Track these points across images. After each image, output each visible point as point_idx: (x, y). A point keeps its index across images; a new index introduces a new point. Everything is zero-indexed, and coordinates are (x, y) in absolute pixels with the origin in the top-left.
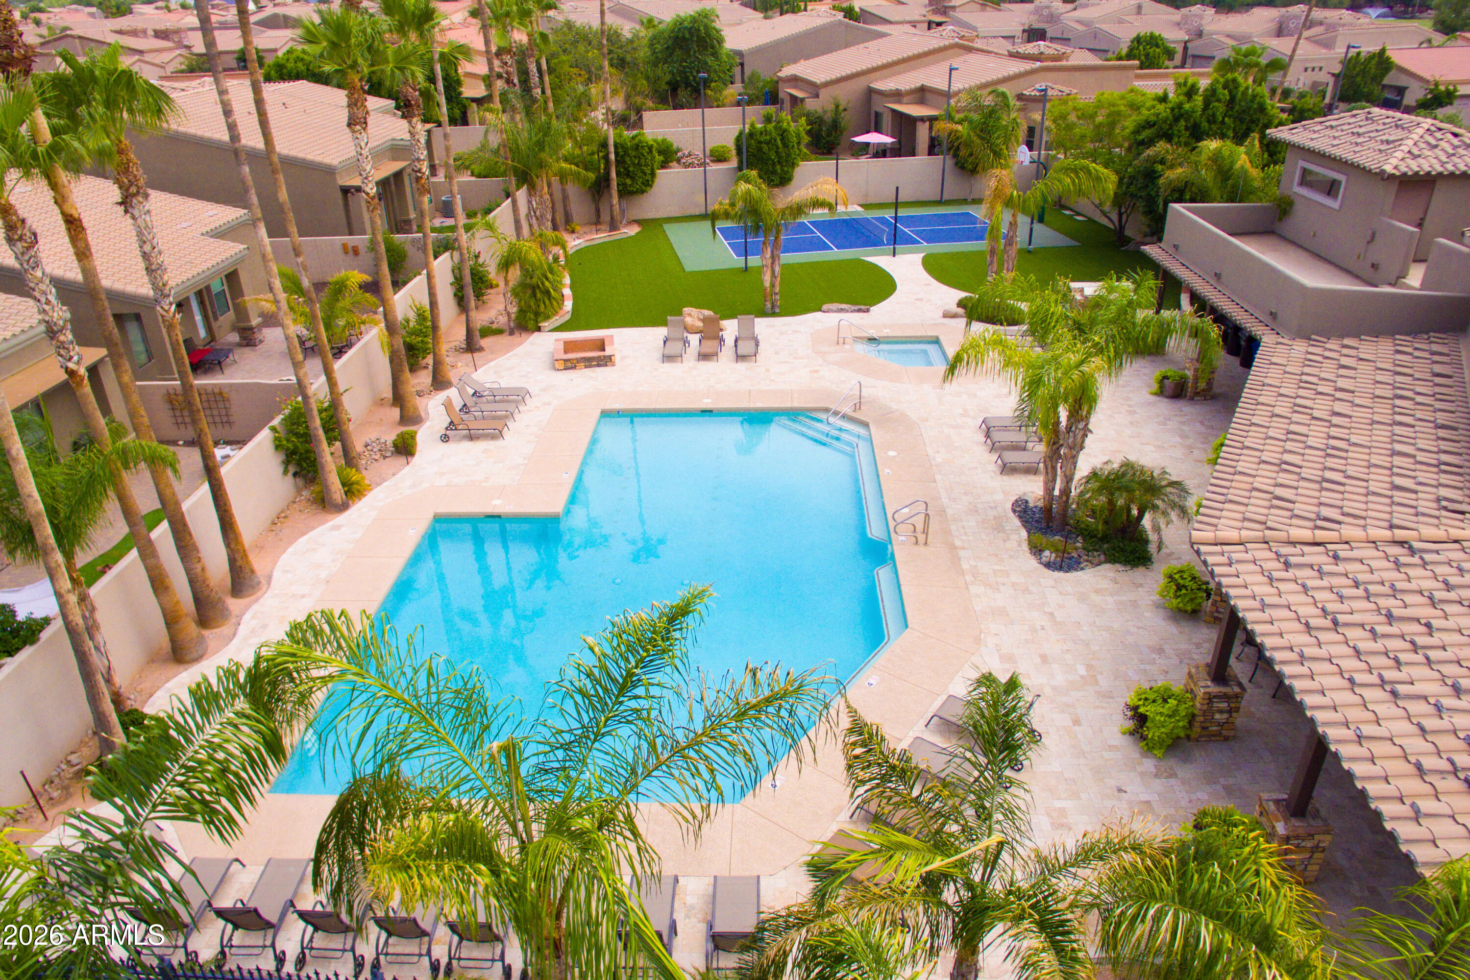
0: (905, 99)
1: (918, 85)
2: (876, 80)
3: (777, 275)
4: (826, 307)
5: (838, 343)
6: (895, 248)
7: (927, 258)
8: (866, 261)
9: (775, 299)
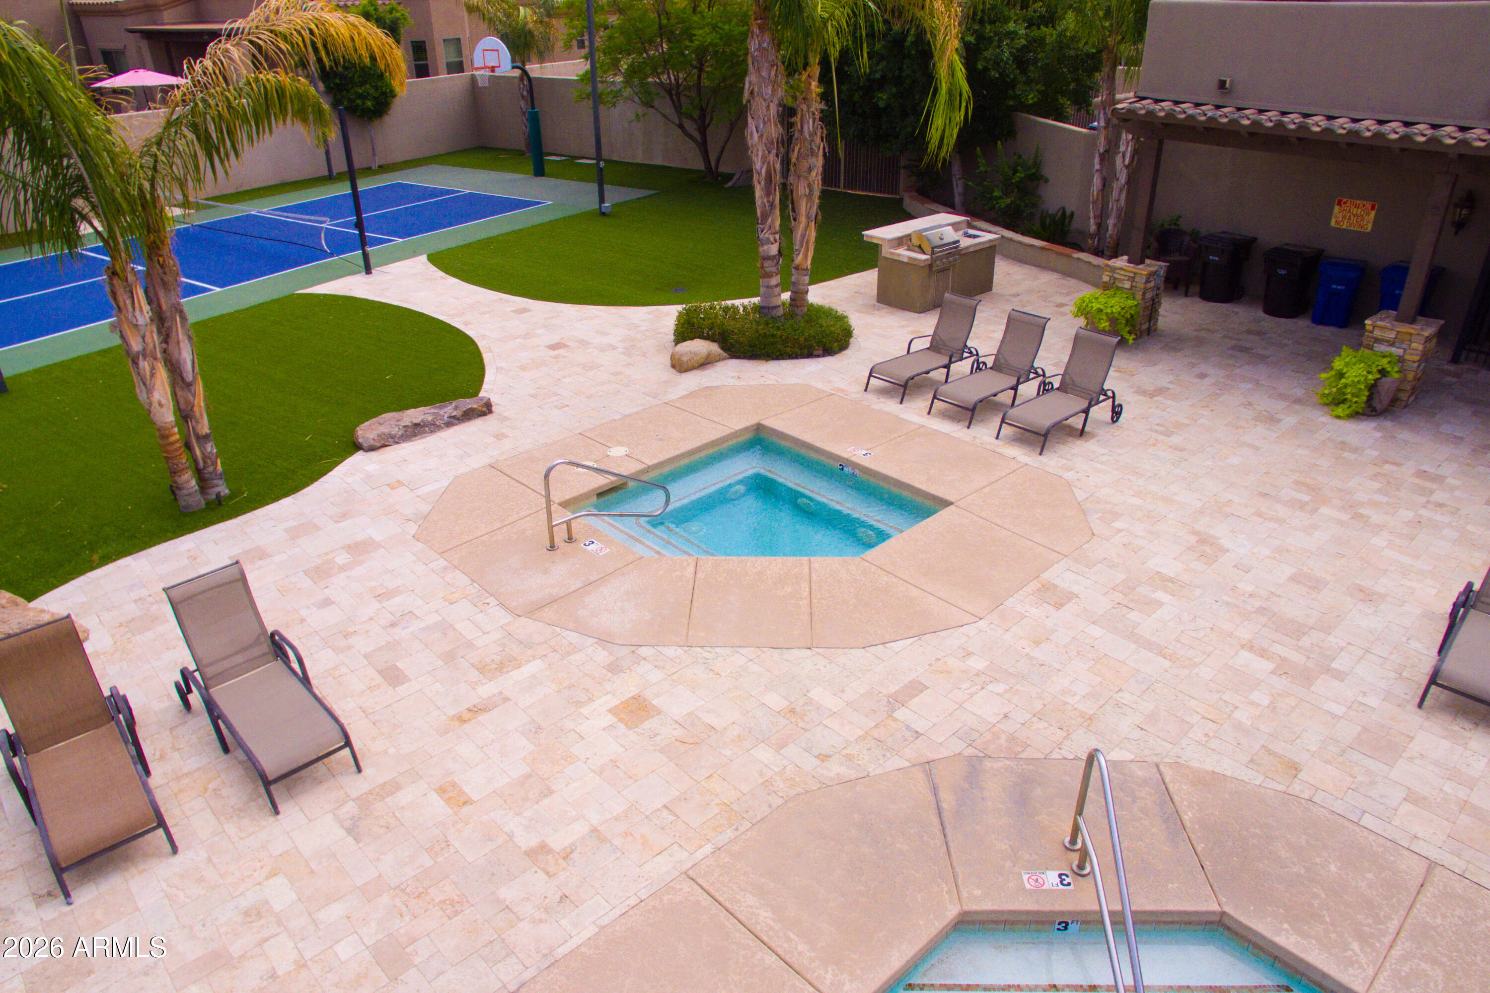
3: (189, 377)
4: (367, 432)
5: (552, 547)
6: (366, 256)
7: (441, 261)
8: (319, 296)
9: (205, 457)
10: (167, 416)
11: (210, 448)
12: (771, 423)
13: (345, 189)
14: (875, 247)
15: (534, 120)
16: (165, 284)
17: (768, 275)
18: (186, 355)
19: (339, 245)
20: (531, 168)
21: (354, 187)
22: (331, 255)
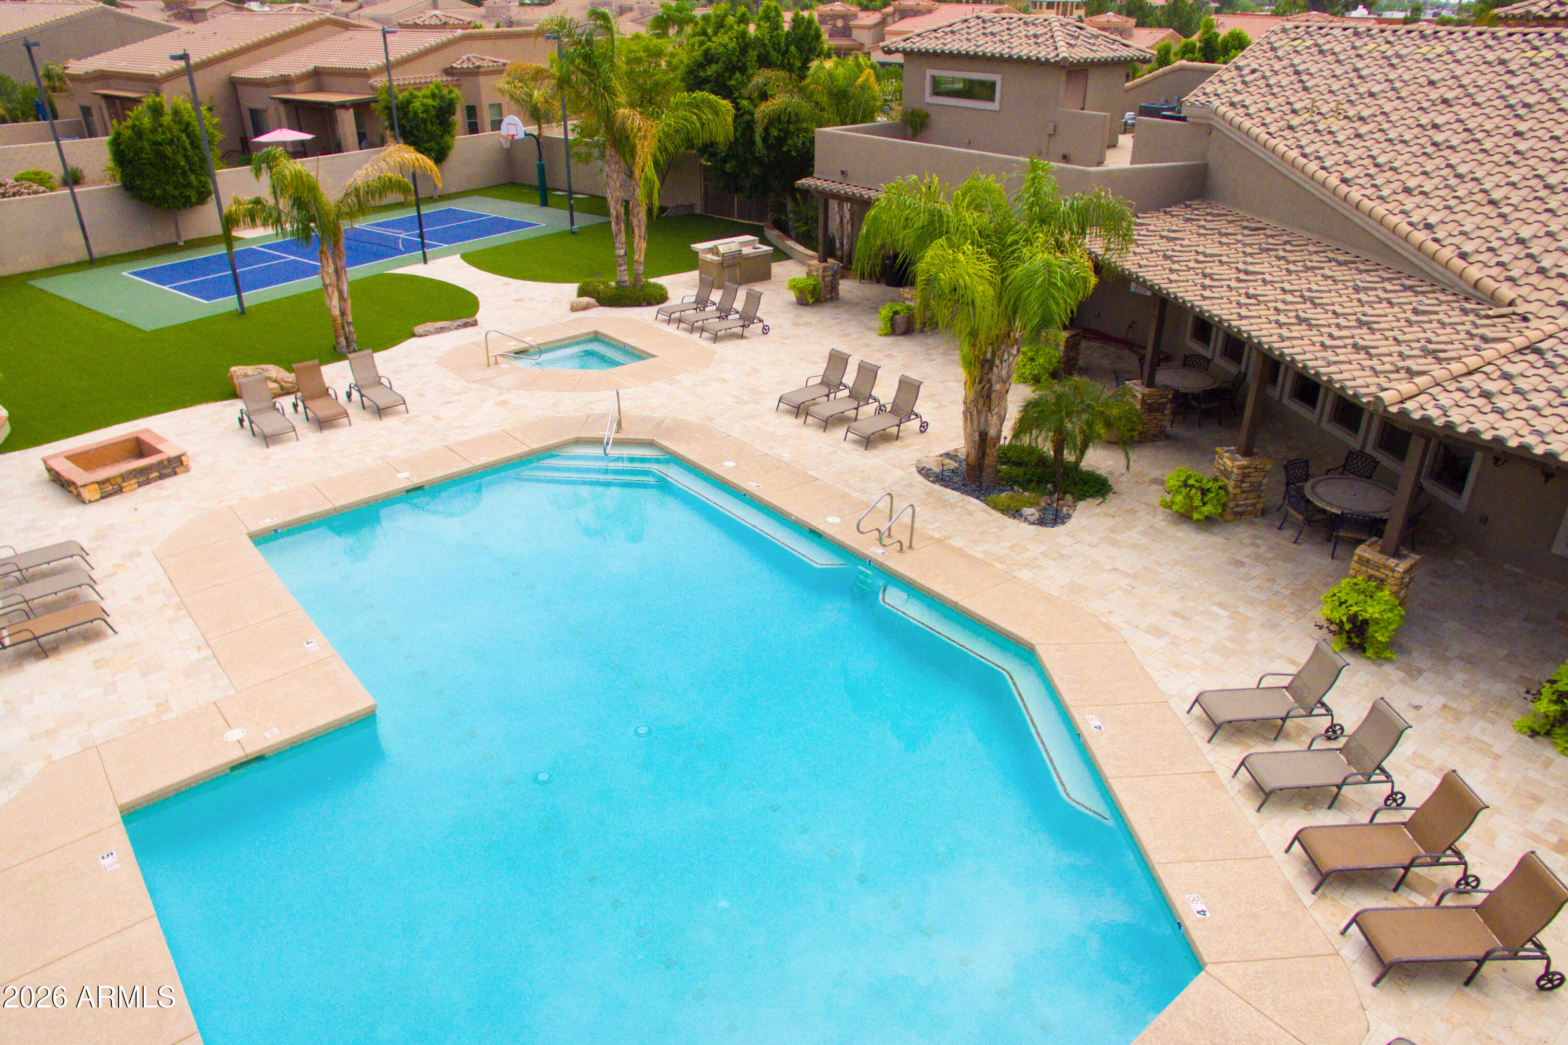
0: (297, 87)
1: (311, 67)
2: (239, 68)
3: (346, 297)
4: (419, 329)
5: (489, 365)
6: (424, 254)
7: (468, 258)
8: (396, 274)
9: (350, 332)
10: (336, 312)
11: (352, 328)
12: (602, 331)
13: (413, 213)
14: (696, 254)
15: (541, 169)
16: (339, 257)
17: (621, 265)
18: (345, 287)
19: (409, 247)
20: (538, 199)
21: (419, 212)
22: (404, 253)
